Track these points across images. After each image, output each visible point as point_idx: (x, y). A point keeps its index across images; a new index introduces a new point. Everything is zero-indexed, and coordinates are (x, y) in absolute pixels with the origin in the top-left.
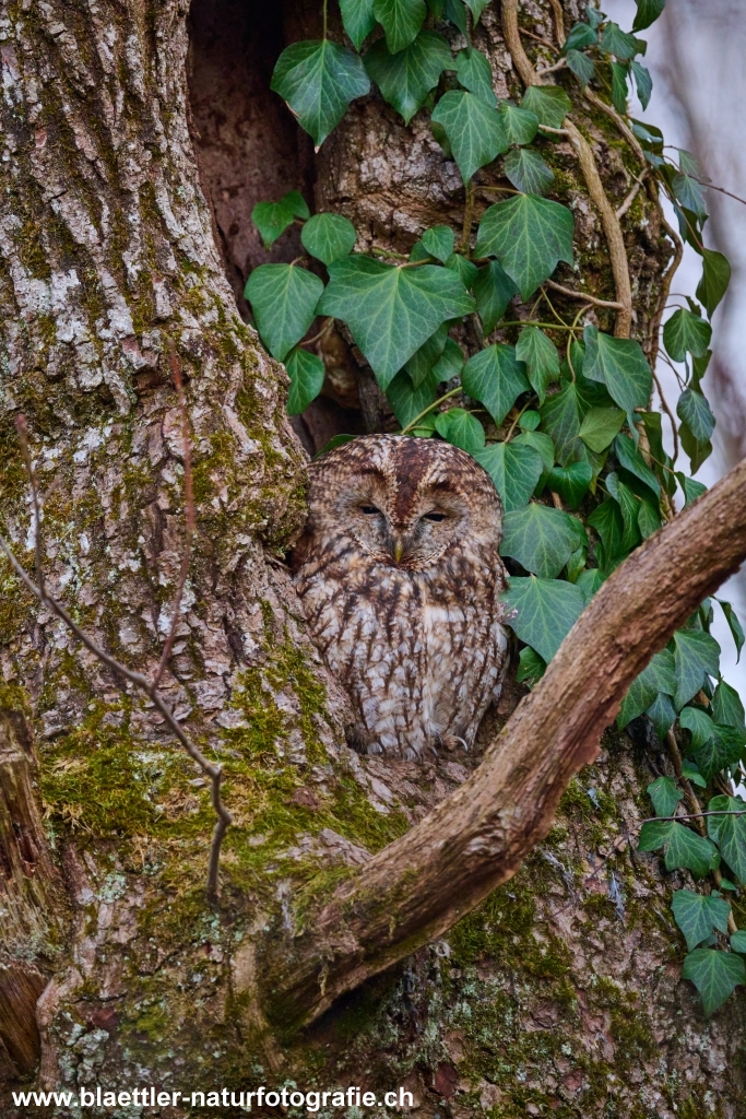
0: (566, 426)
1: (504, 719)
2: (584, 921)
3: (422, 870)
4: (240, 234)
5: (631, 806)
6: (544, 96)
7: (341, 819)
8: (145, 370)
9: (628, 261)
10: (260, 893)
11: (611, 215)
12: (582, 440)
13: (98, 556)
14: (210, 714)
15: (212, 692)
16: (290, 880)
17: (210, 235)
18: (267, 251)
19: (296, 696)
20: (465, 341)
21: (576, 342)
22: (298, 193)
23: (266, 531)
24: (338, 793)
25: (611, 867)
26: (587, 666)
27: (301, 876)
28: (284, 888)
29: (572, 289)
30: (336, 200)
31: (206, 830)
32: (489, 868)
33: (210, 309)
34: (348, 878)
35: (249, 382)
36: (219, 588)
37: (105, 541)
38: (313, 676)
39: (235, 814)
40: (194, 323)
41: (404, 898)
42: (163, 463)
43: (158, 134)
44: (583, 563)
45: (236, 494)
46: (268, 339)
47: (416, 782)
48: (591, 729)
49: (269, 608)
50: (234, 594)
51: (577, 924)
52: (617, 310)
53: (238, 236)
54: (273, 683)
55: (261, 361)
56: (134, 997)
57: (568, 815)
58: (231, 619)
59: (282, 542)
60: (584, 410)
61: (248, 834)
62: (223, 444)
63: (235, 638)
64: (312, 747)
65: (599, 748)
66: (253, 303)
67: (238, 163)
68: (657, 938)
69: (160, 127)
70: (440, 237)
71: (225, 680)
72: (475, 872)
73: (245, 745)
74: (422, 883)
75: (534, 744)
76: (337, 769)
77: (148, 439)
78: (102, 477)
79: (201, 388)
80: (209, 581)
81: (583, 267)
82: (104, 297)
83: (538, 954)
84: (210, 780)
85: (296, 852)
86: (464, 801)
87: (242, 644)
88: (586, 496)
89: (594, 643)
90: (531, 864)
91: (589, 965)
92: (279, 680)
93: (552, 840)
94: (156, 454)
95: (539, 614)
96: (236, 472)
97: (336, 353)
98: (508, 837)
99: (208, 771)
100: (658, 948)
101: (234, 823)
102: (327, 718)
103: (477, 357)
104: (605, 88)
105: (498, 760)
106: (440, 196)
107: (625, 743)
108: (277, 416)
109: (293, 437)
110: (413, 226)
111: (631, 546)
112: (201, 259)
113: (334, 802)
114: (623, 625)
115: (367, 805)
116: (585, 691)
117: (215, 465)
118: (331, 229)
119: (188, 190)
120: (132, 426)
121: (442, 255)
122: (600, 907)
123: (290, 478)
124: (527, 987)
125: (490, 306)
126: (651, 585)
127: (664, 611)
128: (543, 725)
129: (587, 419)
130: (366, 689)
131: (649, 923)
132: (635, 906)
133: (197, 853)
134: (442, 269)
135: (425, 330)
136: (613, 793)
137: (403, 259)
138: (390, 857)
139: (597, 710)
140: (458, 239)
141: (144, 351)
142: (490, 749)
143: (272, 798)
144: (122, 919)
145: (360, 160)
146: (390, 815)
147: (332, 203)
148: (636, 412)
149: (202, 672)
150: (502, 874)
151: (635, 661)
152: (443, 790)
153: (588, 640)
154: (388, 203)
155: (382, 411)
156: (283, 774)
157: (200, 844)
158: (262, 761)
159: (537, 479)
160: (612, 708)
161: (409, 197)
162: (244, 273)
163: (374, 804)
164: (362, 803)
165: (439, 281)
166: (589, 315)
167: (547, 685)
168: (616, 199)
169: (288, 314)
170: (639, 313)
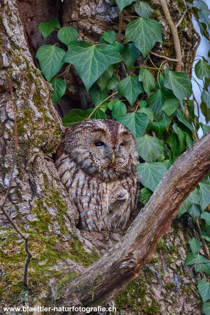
0: (157, 106)
1: (135, 217)
2: (165, 293)
3: (104, 274)
4: (34, 35)
5: (182, 249)
7: (73, 255)
9: (180, 44)
10: (43, 283)
11: (174, 27)
12: (163, 111)
14: (24, 215)
15: (25, 207)
16: (54, 278)
17: (23, 35)
18: (45, 40)
19: (56, 209)
20: (119, 74)
21: (161, 75)
22: (56, 19)
23: (45, 147)
24: (72, 245)
25: (175, 272)
26: (166, 197)
27: (58, 277)
28: (52, 281)
29: (159, 54)
30: (70, 22)
31: (23, 260)
32: (129, 274)
33: (23, 63)
34: (76, 277)
35: (38, 90)
36: (27, 168)
38: (63, 201)
39: (34, 253)
40: (17, 68)
41: (97, 285)
42: (6, 121)
44: (164, 157)
45: (33, 133)
46: (45, 73)
47: (102, 241)
48: (167, 220)
49: (46, 175)
50: (33, 170)
51: (162, 294)
52: (176, 62)
54: (47, 204)
55: (43, 83)
57: (159, 253)
58: (32, 180)
59: (51, 151)
60: (164, 100)
61: (39, 261)
62: (28, 114)
63: (33, 187)
64: (63, 228)
65: (170, 228)
66: (40, 60)
67: (34, 8)
68: (192, 299)
70: (110, 35)
71: (29, 203)
72: (123, 275)
73: (37, 227)
74: (104, 279)
75: (146, 227)
76: (72, 236)
79: (20, 93)
80: (23, 166)
81: (163, 46)
83: (148, 305)
84: (24, 241)
85: (56, 267)
86: (120, 248)
87: (36, 189)
88: (165, 133)
89: (168, 188)
90: (145, 271)
91: (167, 309)
92: (50, 203)
93: (153, 262)
94: (3, 118)
95: (150, 177)
96: (33, 125)
98: (136, 262)
99: (23, 237)
100: (193, 302)
101: (33, 257)
102: (68, 217)
103: (124, 80)
105: (132, 232)
106: (109, 20)
107: (180, 225)
108: (49, 103)
109: (55, 111)
110: (99, 31)
111: (182, 151)
112: (20, 44)
113: (71, 248)
114: (179, 181)
115: (83, 250)
116: (165, 206)
117: (26, 122)
118: (69, 32)
119: (15, 18)
121: (111, 41)
122: (170, 287)
123: (54, 127)
125: (129, 61)
126: (189, 166)
127: (194, 176)
128: (149, 219)
129: (165, 103)
130: (81, 207)
131: (189, 293)
132: (184, 287)
133: (19, 268)
134: (110, 45)
135: (103, 68)
136: (176, 244)
137: (96, 44)
138: (92, 269)
139: (169, 213)
140: (116, 36)
142: (129, 228)
143: (47, 247)
145: (79, 6)
146: (92, 253)
147: (69, 22)
148: (184, 100)
149: (21, 200)
150: (134, 275)
151: (184, 195)
152: (112, 244)
153: (166, 187)
154: (90, 23)
155: (88, 101)
156: (52, 238)
157: (21, 265)
158: (44, 233)
159: (147, 126)
160: (175, 213)
161: (98, 20)
162: (36, 49)
163: (86, 249)
164: (81, 249)
165: (109, 50)
166: (165, 64)
167: (150, 204)
168: (175, 21)
169: (52, 64)
170: (184, 63)
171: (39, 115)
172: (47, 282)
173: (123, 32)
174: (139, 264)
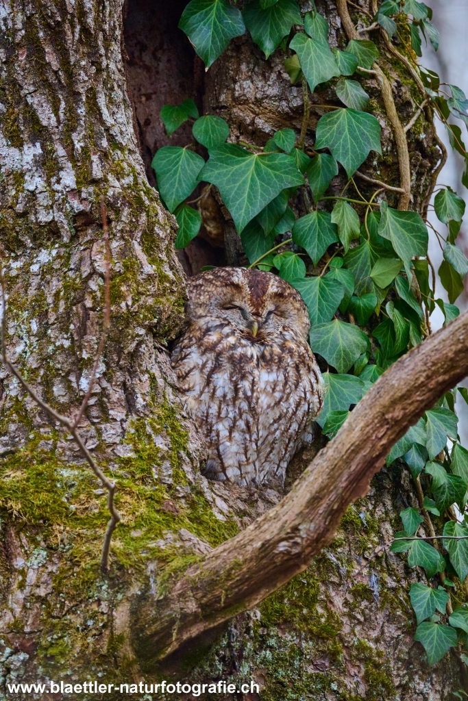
0: (362, 270)
1: (307, 463)
2: (351, 601)
3: (245, 561)
4: (152, 125)
5: (388, 526)
6: (360, 47)
7: (193, 522)
8: (82, 213)
9: (410, 161)
10: (136, 569)
11: (401, 130)
12: (372, 279)
13: (42, 335)
14: (111, 446)
15: (113, 432)
16: (156, 561)
17: (131, 125)
18: (169, 138)
19: (168, 438)
20: (297, 207)
21: (372, 215)
22: (192, 101)
23: (156, 327)
24: (193, 505)
25: (372, 566)
26: (365, 432)
27: (164, 560)
28: (152, 566)
29: (371, 177)
30: (217, 107)
31: (102, 524)
32: (291, 563)
33: (128, 175)
34: (195, 562)
35: (151, 226)
36: (121, 362)
37: (47, 326)
38: (181, 426)
39: (123, 515)
40: (117, 184)
41: (233, 579)
42: (90, 276)
43: (101, 56)
44: (366, 361)
45: (137, 301)
46: (166, 196)
47: (245, 501)
48: (365, 474)
49: (154, 378)
50: (132, 367)
51: (346, 603)
52: (401, 193)
53: (149, 127)
54: (153, 428)
55: (160, 213)
56: (47, 633)
57: (346, 530)
58: (129, 383)
59: (166, 334)
60: (374, 259)
61: (131, 529)
62: (131, 267)
63: (130, 396)
64: (177, 473)
65: (369, 487)
66: (157, 171)
67: (153, 79)
68: (400, 616)
69: (102, 51)
70: (286, 136)
71: (122, 424)
72: (280, 565)
73: (132, 469)
74: (245, 570)
75: (326, 482)
76: (193, 489)
77: (81, 260)
78: (48, 283)
79: (118, 228)
80: (115, 358)
81: (380, 163)
82: (58, 163)
83: (319, 621)
84: (107, 491)
85: (161, 543)
86: (276, 517)
87: (134, 401)
88: (372, 317)
89: (371, 417)
90: (319, 561)
91: (353, 631)
92: (158, 427)
93: (333, 546)
94: (86, 271)
96: (138, 286)
97: (211, 209)
98: (304, 543)
99: (106, 485)
100: (400, 622)
101: (122, 521)
102: (189, 454)
103: (304, 219)
104: (402, 44)
105: (301, 491)
106: (287, 109)
107: (387, 484)
108: (168, 250)
109: (178, 264)
110: (267, 128)
111: (400, 351)
112: (124, 141)
113: (189, 511)
114: (390, 406)
115: (212, 514)
116: (362, 448)
117: (125, 280)
118: (212, 126)
119: (118, 95)
120: (71, 250)
121: (287, 148)
122: (364, 593)
123: (174, 292)
124: (311, 643)
125: (316, 186)
126: (412, 380)
127: (419, 398)
128: (333, 469)
129: (377, 265)
131: (395, 605)
132: (386, 594)
133: (95, 539)
134: (285, 155)
135: (269, 195)
136: (377, 517)
137: (259, 150)
138: (225, 550)
139: (369, 462)
140: (297, 139)
141: (82, 200)
142: (296, 483)
143: (148, 505)
144: (42, 580)
145: (235, 82)
146: (226, 522)
147: (214, 109)
148: (410, 260)
149: (106, 418)
150: (298, 567)
151: (397, 430)
152: (263, 507)
153: (366, 414)
154: (252, 112)
155: (238, 250)
156: (157, 490)
157: (98, 533)
158: (143, 480)
159: (340, 303)
160: (379, 461)
161: (266, 108)
162: (152, 151)
163: (216, 514)
164: (208, 513)
165: (281, 164)
166: (381, 196)
167: (337, 442)
168: (404, 119)
169: (180, 180)
170: (415, 197)
171: (149, 269)
172: (143, 567)
173: (311, 134)
174: (310, 549)
